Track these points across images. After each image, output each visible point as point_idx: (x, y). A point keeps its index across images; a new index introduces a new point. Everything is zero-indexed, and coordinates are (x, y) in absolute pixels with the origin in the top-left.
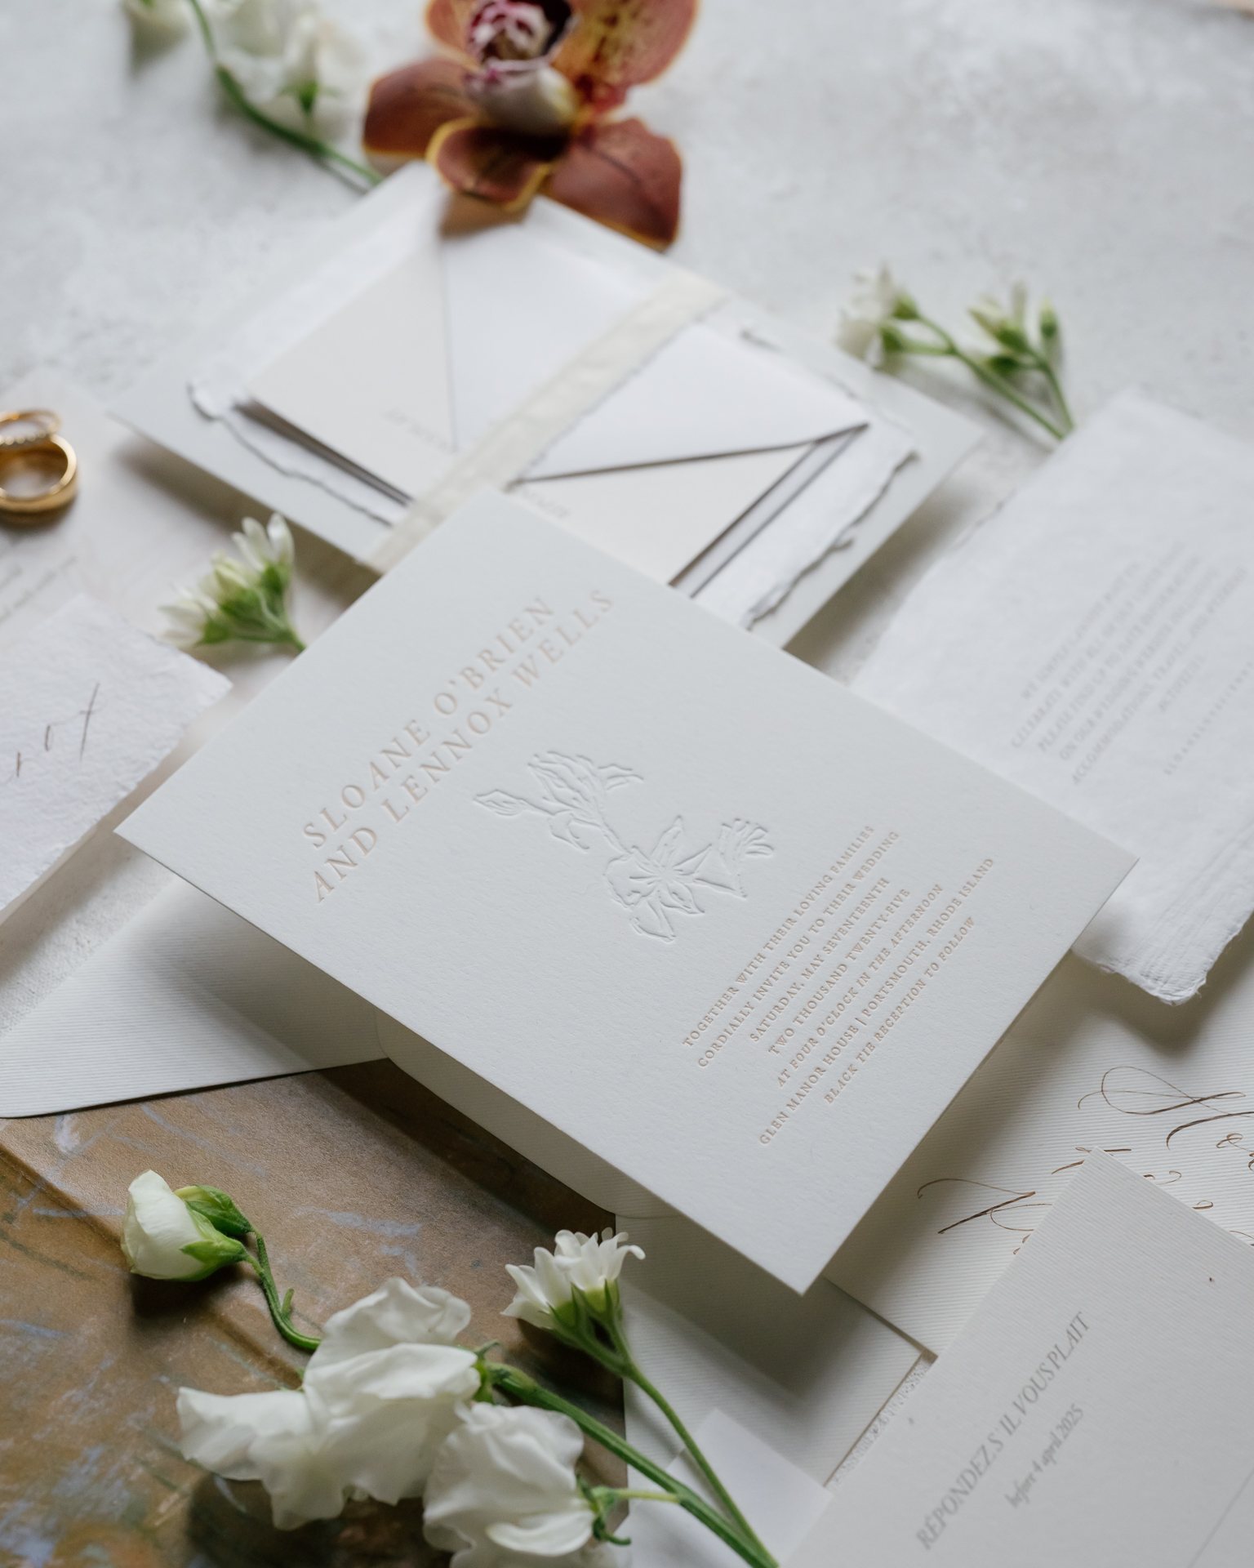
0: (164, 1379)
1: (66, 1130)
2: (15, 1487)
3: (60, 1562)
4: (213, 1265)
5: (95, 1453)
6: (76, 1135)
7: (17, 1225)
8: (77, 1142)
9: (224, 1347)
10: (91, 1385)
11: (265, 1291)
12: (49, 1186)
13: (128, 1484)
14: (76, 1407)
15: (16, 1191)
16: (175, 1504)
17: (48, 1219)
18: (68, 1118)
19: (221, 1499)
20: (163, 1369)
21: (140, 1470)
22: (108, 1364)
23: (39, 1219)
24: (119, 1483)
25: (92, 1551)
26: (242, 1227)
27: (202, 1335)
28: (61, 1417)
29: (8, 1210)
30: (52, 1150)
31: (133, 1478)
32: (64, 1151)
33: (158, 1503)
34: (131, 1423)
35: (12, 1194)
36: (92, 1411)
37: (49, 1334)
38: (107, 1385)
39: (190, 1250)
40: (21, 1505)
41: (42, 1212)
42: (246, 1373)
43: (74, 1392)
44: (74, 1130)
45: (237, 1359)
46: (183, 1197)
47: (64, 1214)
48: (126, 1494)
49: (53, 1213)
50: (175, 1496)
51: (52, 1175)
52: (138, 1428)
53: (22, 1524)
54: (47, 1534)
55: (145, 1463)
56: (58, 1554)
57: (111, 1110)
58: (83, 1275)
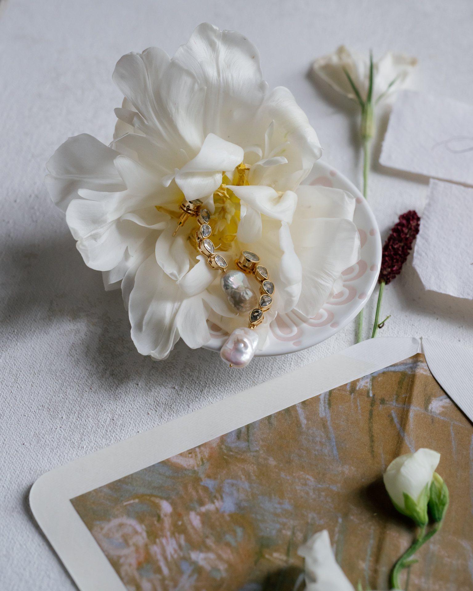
0: (340, 520)
1: (441, 403)
2: (254, 478)
3: (228, 518)
4: (407, 513)
5: (287, 506)
6: (442, 409)
7: (381, 407)
8: (438, 412)
9: (372, 541)
10: (320, 486)
11: (411, 547)
12: (408, 411)
13: (280, 531)
14: (305, 484)
15: (398, 396)
16: (282, 560)
17: (392, 420)
18: (448, 400)
19: (293, 582)
20: (345, 516)
21: (289, 533)
22: (335, 488)
23: (390, 415)
24: (278, 526)
25: (239, 531)
26: (437, 516)
27: (373, 527)
28: (297, 480)
29: (386, 399)
30: (427, 401)
31: (284, 532)
32: (430, 408)
33: (276, 551)
34: (310, 516)
35: (395, 397)
36: (307, 493)
37: (335, 452)
38: (323, 494)
39: (406, 497)
40: (246, 485)
41: (394, 415)
42: (364, 560)
43: (312, 479)
44: (443, 407)
45: (369, 552)
46: (435, 478)
47: (398, 426)
48: (274, 532)
49: (396, 420)
50: (284, 558)
51: (414, 410)
52: (309, 520)
53: (238, 490)
54: (238, 505)
55: (294, 533)
56: (231, 516)
57: (464, 419)
58: (372, 452)
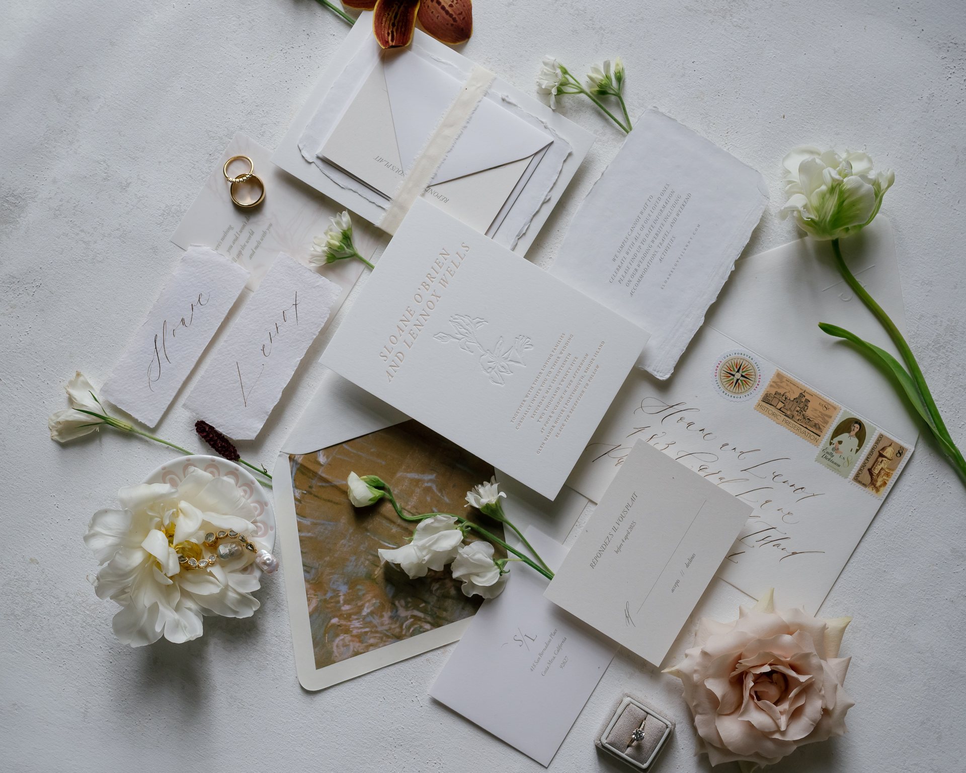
0: (368, 534)
1: (321, 456)
2: (333, 571)
3: (351, 591)
4: (376, 501)
5: (353, 558)
6: (325, 457)
7: (314, 489)
8: (326, 460)
9: (384, 522)
10: (348, 538)
11: (393, 504)
12: (321, 476)
13: (365, 567)
14: (345, 546)
15: (310, 478)
16: (379, 571)
17: (323, 486)
18: (321, 451)
19: (393, 568)
20: (367, 530)
21: (367, 562)
22: (351, 531)
23: (320, 486)
24: (362, 566)
25: (359, 587)
26: (382, 485)
27: (377, 519)
28: (341, 549)
29: (310, 485)
30: (319, 463)
31: (366, 565)
32: (322, 463)
33: (374, 572)
34: (362, 548)
35: (310, 480)
36: (350, 546)
37: (332, 523)
38: (352, 538)
39: (370, 500)
40: (336, 576)
41: (320, 484)
42: (391, 529)
43: (343, 541)
44: (324, 456)
45: (389, 525)
46: (364, 479)
47: (327, 484)
48: (365, 569)
49: (324, 484)
50: (379, 568)
51: (321, 472)
52: (364, 550)
53: (337, 581)
54: (345, 584)
55: (368, 560)
56: (349, 589)
57: (334, 447)
58: (337, 504)
